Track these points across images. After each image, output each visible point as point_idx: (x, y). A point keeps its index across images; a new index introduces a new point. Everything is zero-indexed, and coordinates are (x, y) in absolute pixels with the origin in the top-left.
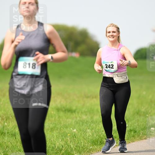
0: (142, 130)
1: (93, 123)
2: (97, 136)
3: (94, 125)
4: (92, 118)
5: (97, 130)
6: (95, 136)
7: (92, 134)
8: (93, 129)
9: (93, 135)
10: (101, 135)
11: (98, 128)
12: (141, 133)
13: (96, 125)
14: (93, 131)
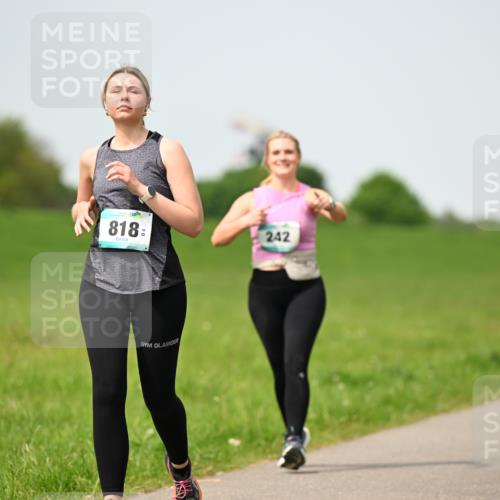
0: (200, 447)
1: (41, 423)
2: (54, 464)
3: (46, 432)
4: (38, 407)
5: (56, 447)
6: (48, 464)
7: (39, 460)
8: (41, 443)
9: (42, 462)
10: (66, 463)
11: (57, 439)
12: (197, 457)
13: (52, 432)
14: (40, 450)
